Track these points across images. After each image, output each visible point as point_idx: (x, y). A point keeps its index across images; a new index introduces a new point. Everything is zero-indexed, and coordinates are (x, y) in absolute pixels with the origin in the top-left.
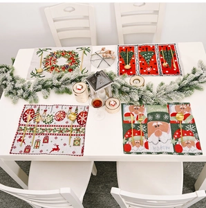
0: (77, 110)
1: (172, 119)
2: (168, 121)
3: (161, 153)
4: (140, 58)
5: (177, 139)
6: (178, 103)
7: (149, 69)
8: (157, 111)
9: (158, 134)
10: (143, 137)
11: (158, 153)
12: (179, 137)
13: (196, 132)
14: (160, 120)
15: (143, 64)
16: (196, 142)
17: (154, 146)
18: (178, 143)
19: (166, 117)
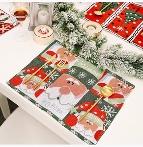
0: (7, 19)
1: (96, 88)
2: (90, 87)
3: (46, 110)
4: (122, 14)
5: (79, 111)
6: (120, 78)
7: (121, 28)
8: (88, 70)
9: (64, 91)
10: (44, 83)
11: (43, 109)
12: (85, 110)
13: (112, 119)
14: (80, 80)
15: (119, 21)
16: (100, 128)
17: (47, 99)
18: (76, 115)
19: (91, 82)
